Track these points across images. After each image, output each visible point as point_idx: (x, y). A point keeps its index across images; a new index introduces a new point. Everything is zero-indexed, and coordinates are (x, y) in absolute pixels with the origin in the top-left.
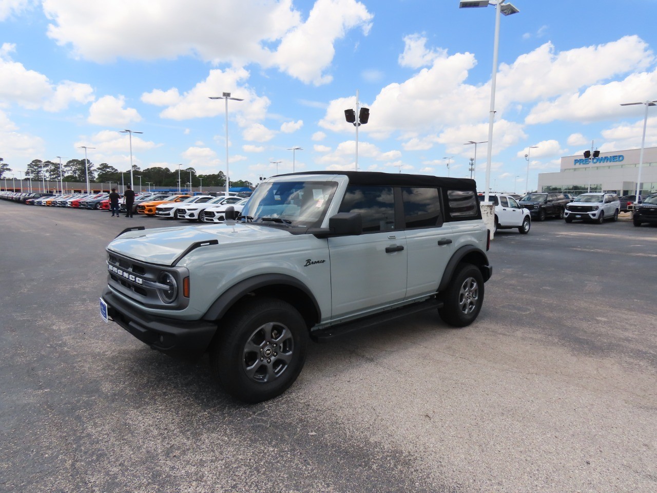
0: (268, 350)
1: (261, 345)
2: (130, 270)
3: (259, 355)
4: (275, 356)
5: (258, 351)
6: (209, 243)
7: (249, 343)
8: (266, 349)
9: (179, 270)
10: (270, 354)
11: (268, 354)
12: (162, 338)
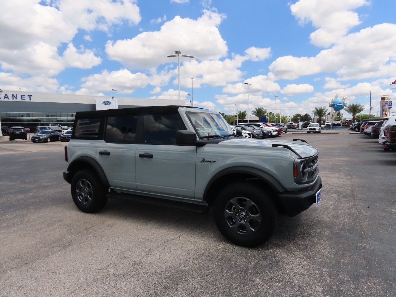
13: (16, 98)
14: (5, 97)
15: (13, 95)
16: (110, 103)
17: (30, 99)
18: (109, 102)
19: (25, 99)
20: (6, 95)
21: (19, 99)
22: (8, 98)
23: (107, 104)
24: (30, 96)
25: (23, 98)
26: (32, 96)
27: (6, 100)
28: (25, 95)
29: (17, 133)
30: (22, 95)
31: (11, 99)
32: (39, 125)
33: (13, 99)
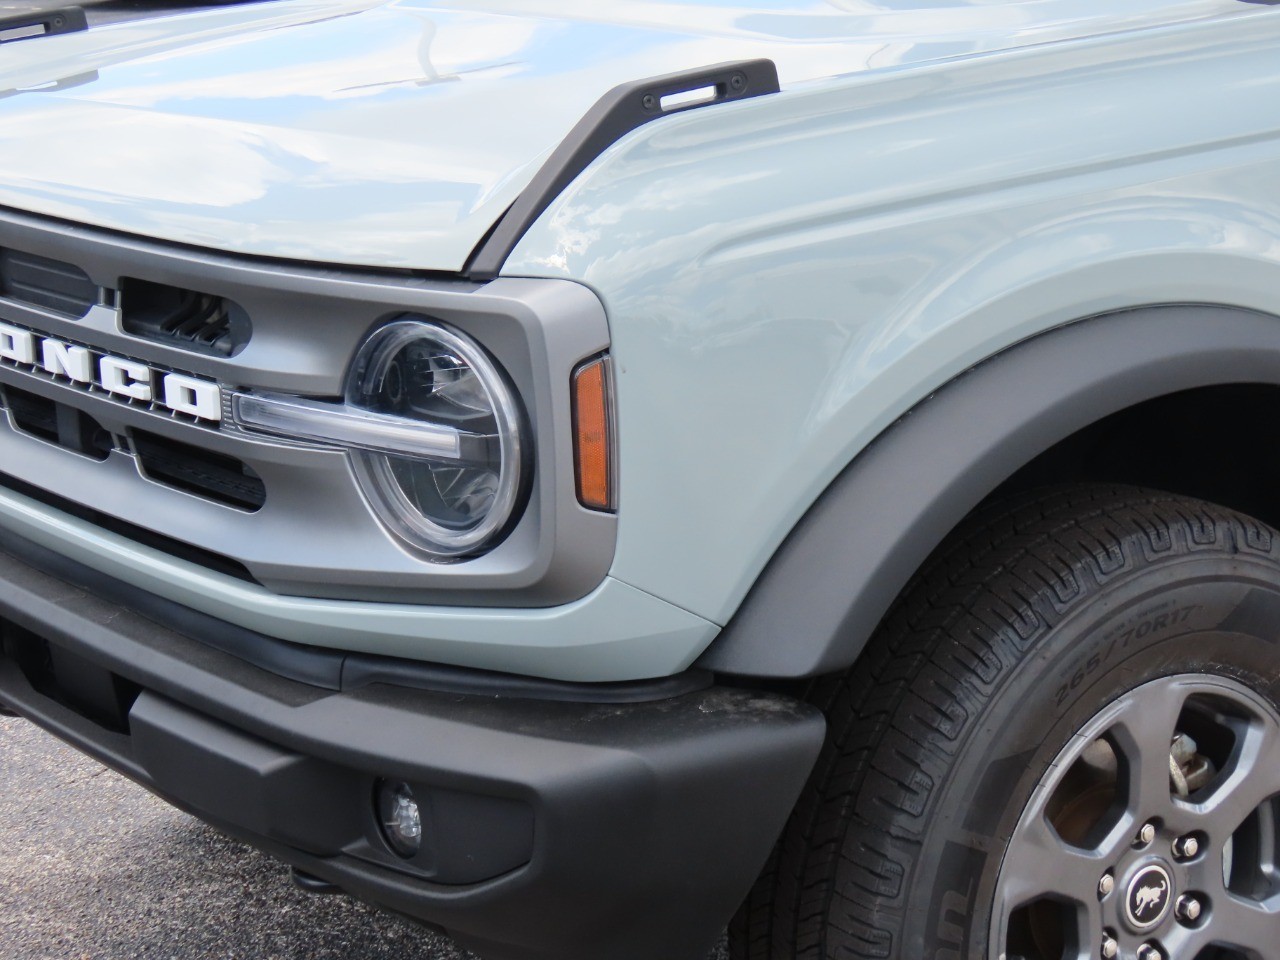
0: (1151, 880)
1: (1107, 846)
2: (104, 319)
3: (1090, 926)
4: (1188, 922)
5: (1085, 895)
6: (709, 92)
7: (1033, 836)
8: (1136, 869)
9: (537, 303)
10: (1159, 907)
11: (1150, 912)
12: (408, 816)
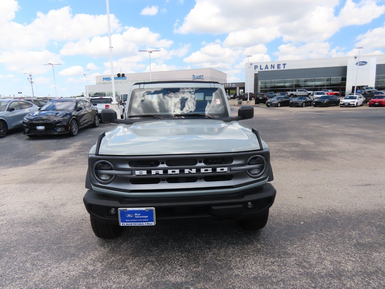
13: (274, 68)
14: (266, 68)
15: (272, 65)
16: (366, 63)
17: (284, 68)
18: (364, 62)
19: (280, 68)
20: (267, 65)
21: (276, 69)
22: (268, 69)
23: (363, 65)
24: (284, 64)
25: (279, 67)
26: (286, 64)
27: (267, 70)
28: (280, 64)
29: (260, 98)
30: (278, 65)
31: (270, 69)
32: (291, 91)
33: (271, 68)
